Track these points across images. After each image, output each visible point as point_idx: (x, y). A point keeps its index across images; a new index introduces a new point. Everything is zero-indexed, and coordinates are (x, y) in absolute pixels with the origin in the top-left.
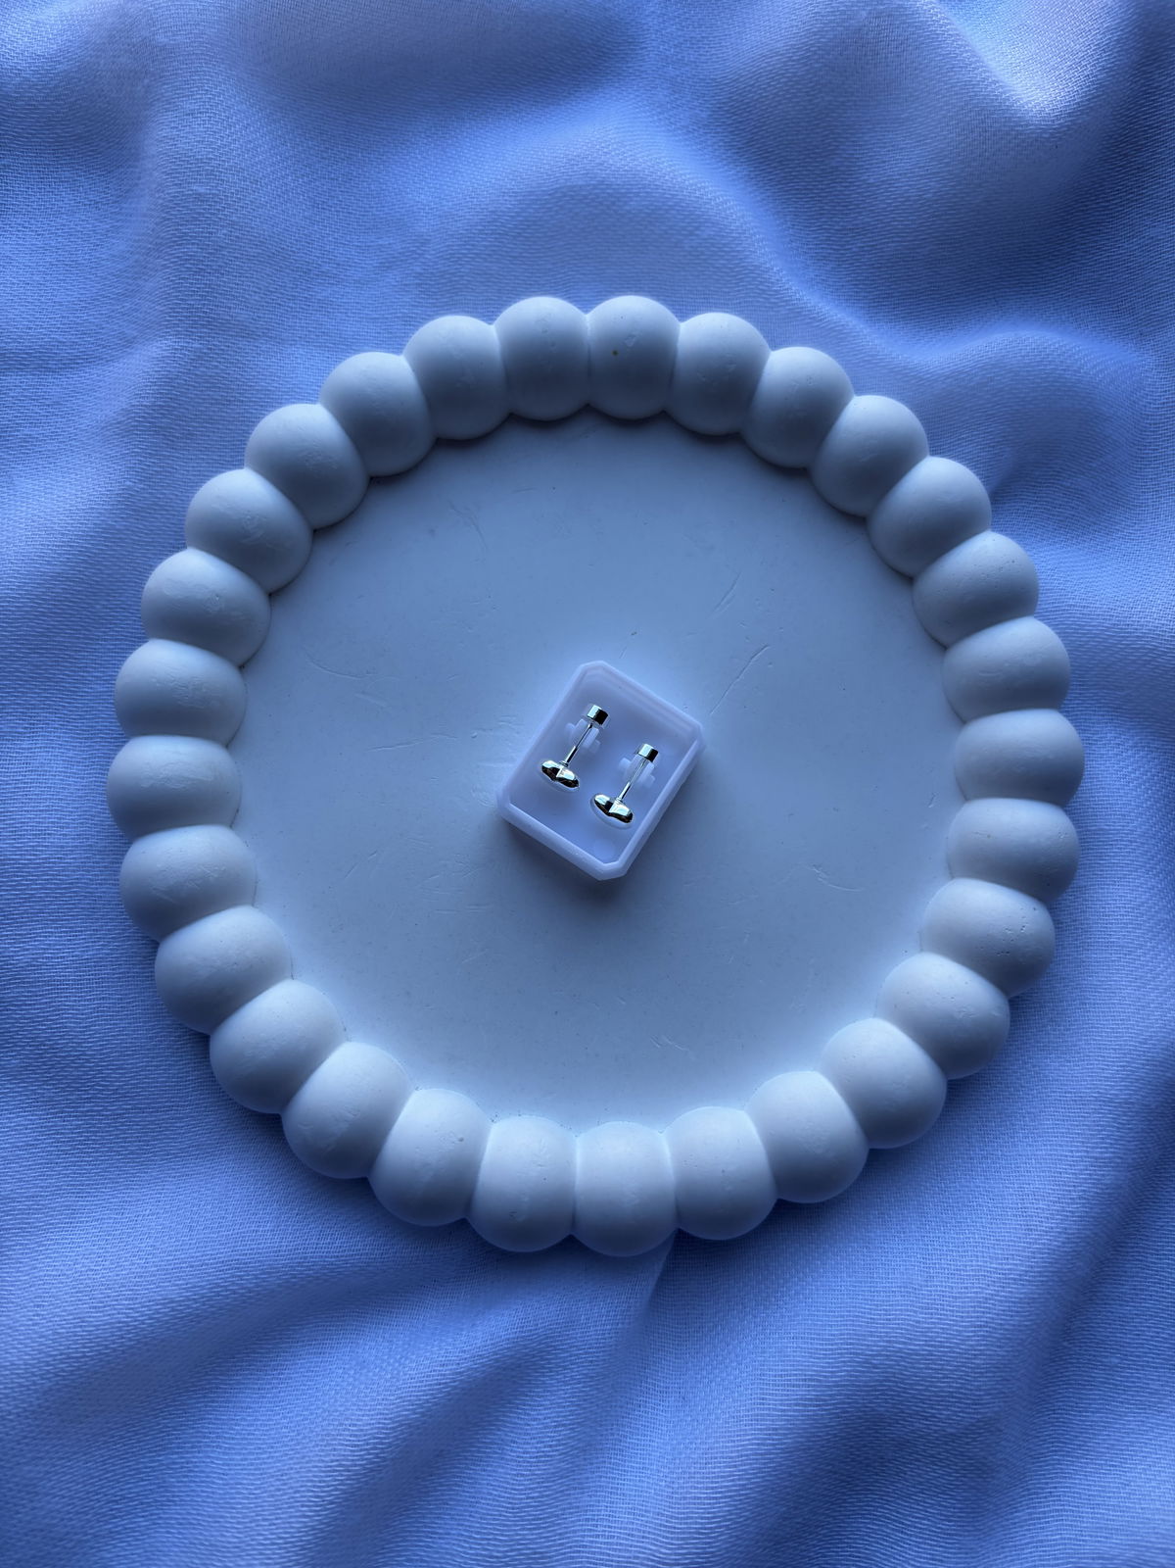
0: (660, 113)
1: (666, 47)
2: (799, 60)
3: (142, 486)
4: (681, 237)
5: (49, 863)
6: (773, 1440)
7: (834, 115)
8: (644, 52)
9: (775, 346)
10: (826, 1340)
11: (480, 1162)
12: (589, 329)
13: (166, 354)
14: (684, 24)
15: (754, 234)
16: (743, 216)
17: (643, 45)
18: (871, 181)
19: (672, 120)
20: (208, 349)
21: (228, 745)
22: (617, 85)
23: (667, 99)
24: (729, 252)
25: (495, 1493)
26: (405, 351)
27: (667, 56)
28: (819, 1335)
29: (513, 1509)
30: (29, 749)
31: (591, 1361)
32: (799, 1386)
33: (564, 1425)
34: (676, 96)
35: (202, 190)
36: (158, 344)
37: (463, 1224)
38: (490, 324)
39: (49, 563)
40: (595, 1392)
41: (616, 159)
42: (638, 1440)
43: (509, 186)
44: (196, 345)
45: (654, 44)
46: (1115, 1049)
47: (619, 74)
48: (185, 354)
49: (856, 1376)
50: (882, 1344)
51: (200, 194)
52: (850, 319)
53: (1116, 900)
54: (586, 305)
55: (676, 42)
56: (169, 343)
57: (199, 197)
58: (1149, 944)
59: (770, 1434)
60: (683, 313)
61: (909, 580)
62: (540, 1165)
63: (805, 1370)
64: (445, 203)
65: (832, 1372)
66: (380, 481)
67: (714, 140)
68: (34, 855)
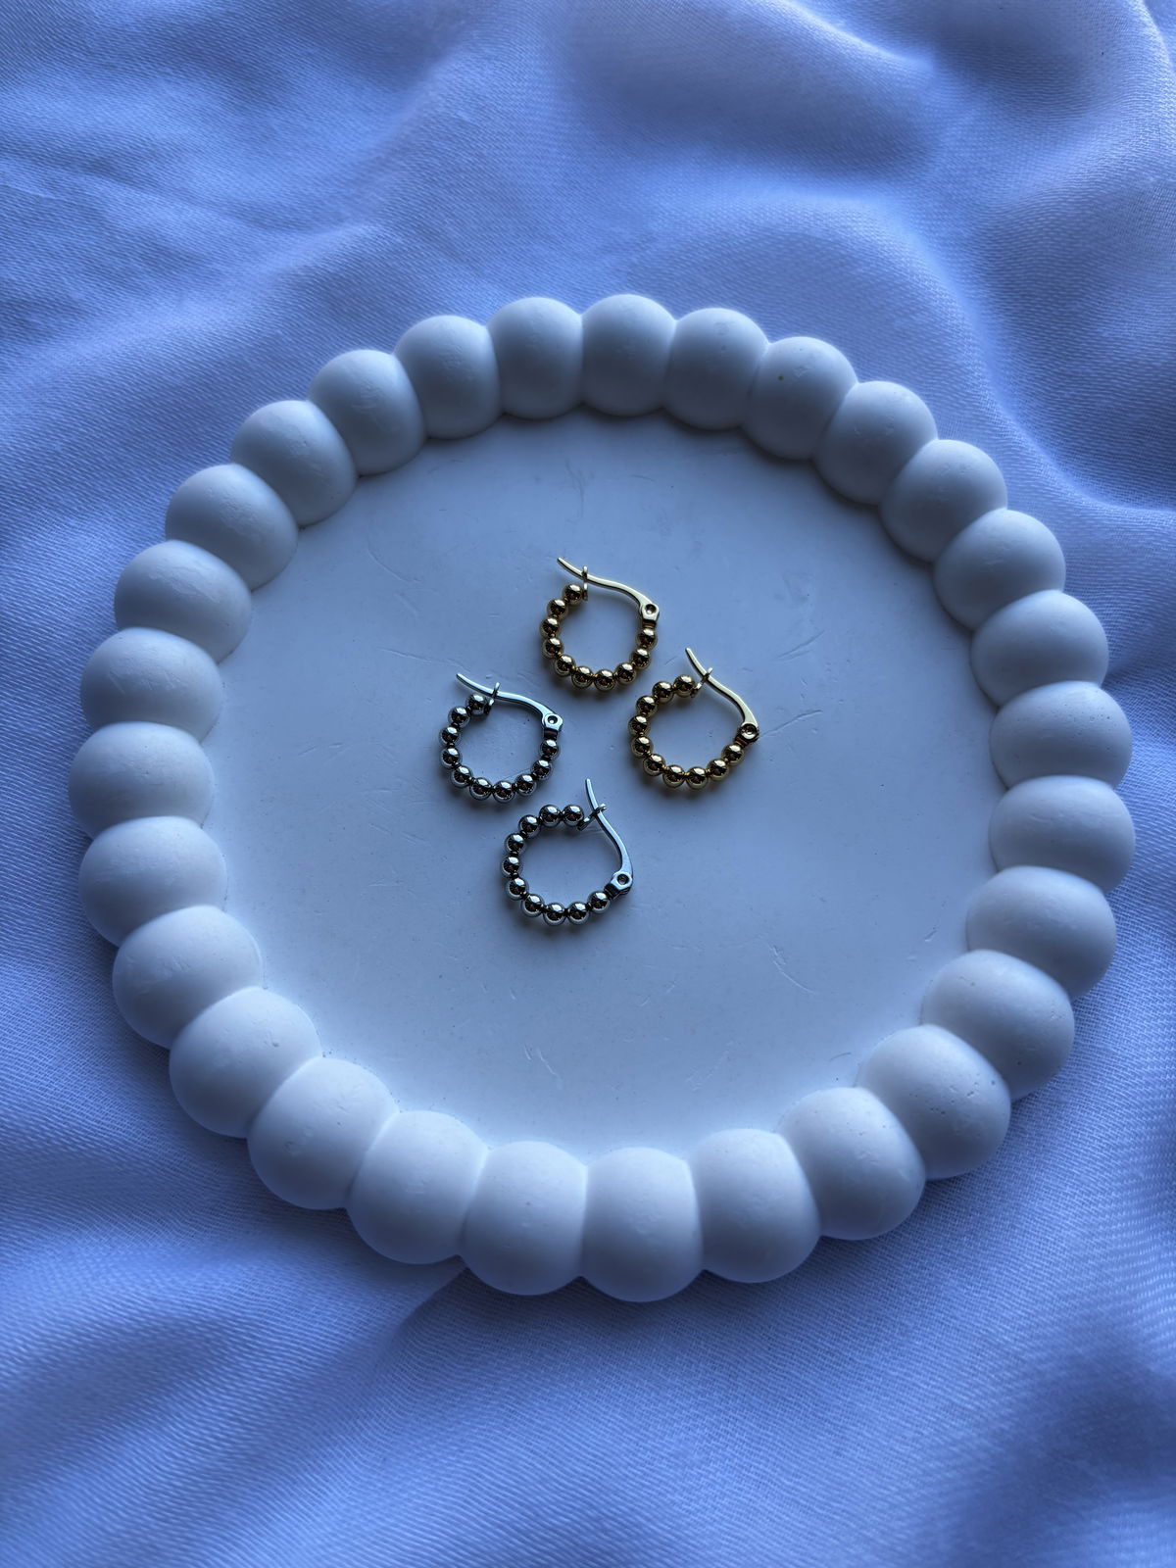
0: (923, 219)
1: (954, 167)
2: (1073, 203)
3: (290, 340)
4: (894, 316)
5: (37, 631)
6: (458, 1553)
7: (1091, 264)
8: (930, 165)
9: (944, 435)
10: (565, 1472)
11: (285, 1078)
12: (766, 352)
13: (368, 236)
14: (979, 154)
15: (969, 337)
16: (963, 319)
17: (932, 159)
18: (1105, 335)
19: (933, 229)
20: (409, 248)
21: (254, 589)
22: (893, 183)
23: (936, 210)
24: (936, 344)
25: (137, 1462)
26: (585, 313)
27: (951, 176)
28: (560, 1462)
29: (149, 1488)
30: (73, 527)
31: (301, 1362)
32: (512, 1507)
33: (240, 1421)
34: (946, 211)
35: (466, 118)
36: (366, 227)
37: (242, 1143)
38: (676, 318)
39: (173, 374)
40: (290, 1399)
41: (861, 229)
42: (316, 1479)
43: (749, 217)
44: (399, 240)
45: (943, 161)
46: (1028, 1291)
47: (900, 175)
48: (385, 244)
49: (579, 1531)
50: (623, 1508)
51: (463, 121)
52: (1032, 445)
53: (1093, 1129)
54: (773, 335)
55: (965, 167)
56: (376, 229)
57: (462, 123)
58: (1113, 1194)
59: (457, 1545)
60: (865, 375)
61: (994, 706)
62: (342, 1108)
63: (529, 1495)
64: (686, 213)
65: (555, 1512)
66: (512, 419)
67: (967, 259)
68: (27, 618)
